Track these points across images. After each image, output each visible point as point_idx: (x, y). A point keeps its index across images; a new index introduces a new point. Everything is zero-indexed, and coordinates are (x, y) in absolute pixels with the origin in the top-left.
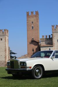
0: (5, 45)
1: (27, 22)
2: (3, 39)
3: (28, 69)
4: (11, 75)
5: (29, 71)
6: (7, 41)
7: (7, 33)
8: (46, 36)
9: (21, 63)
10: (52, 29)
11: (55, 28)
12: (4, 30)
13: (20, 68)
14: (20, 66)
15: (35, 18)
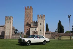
0: (10, 26)
1: (25, 11)
2: (9, 22)
3: (25, 42)
4: (20, 44)
5: (25, 43)
6: (11, 23)
7: (11, 19)
8: (35, 21)
9: (23, 40)
10: (38, 17)
11: (39, 16)
12: (10, 17)
13: (22, 42)
14: (23, 41)
15: (29, 10)
